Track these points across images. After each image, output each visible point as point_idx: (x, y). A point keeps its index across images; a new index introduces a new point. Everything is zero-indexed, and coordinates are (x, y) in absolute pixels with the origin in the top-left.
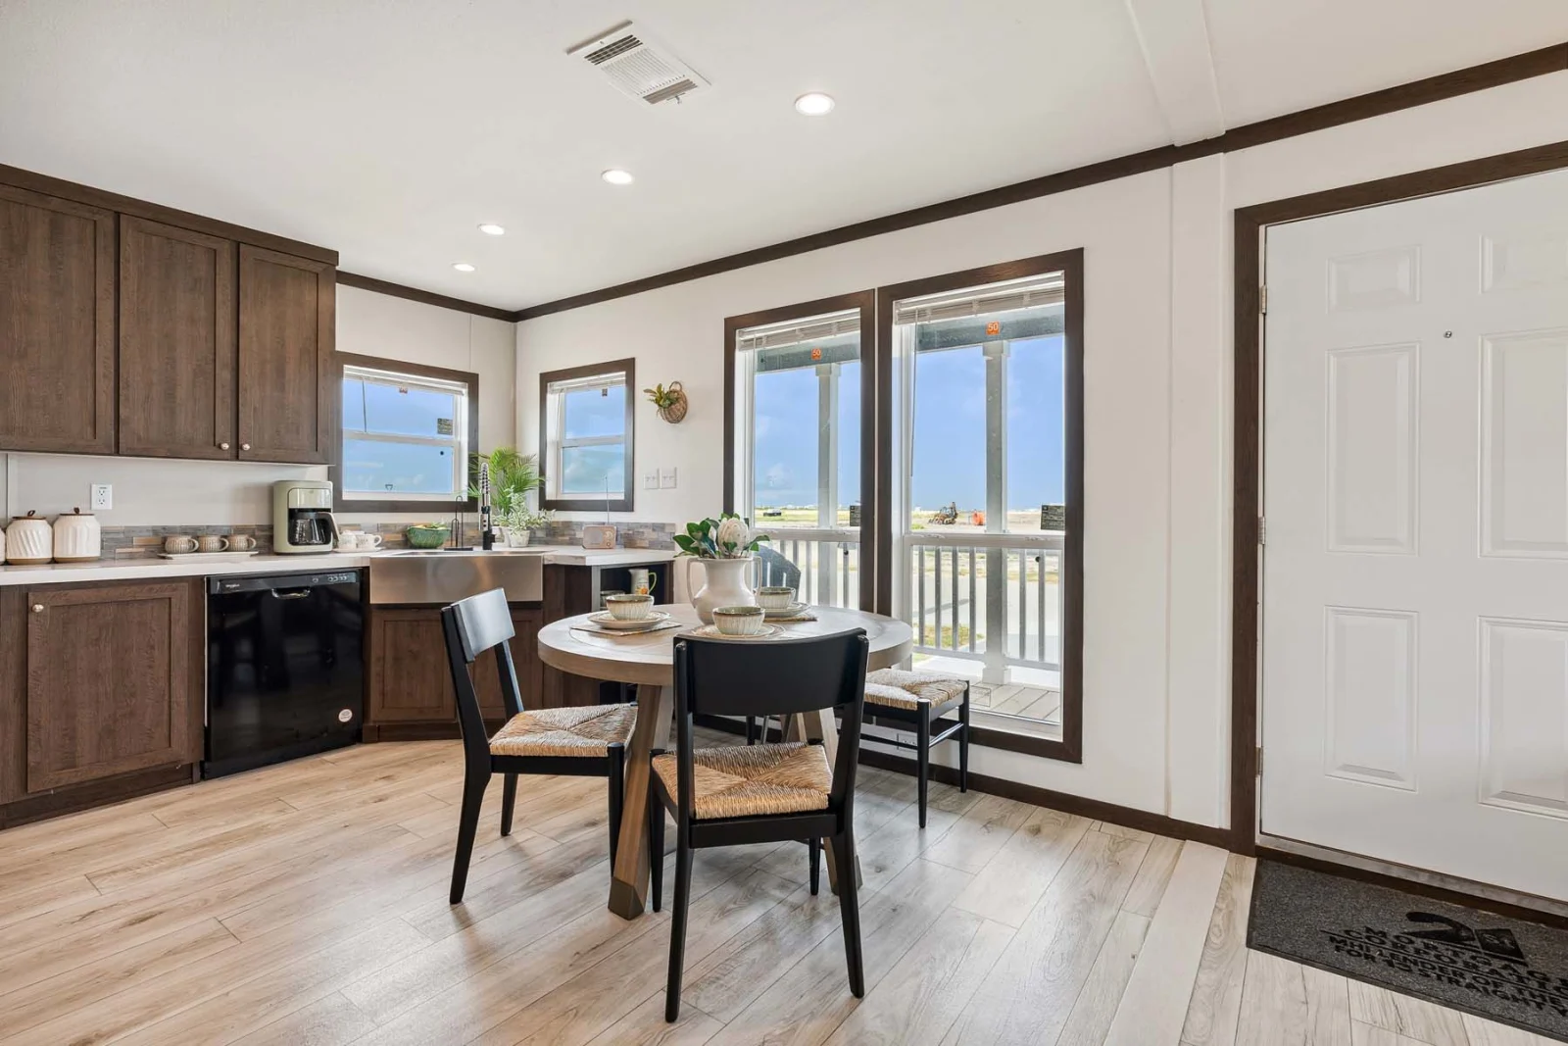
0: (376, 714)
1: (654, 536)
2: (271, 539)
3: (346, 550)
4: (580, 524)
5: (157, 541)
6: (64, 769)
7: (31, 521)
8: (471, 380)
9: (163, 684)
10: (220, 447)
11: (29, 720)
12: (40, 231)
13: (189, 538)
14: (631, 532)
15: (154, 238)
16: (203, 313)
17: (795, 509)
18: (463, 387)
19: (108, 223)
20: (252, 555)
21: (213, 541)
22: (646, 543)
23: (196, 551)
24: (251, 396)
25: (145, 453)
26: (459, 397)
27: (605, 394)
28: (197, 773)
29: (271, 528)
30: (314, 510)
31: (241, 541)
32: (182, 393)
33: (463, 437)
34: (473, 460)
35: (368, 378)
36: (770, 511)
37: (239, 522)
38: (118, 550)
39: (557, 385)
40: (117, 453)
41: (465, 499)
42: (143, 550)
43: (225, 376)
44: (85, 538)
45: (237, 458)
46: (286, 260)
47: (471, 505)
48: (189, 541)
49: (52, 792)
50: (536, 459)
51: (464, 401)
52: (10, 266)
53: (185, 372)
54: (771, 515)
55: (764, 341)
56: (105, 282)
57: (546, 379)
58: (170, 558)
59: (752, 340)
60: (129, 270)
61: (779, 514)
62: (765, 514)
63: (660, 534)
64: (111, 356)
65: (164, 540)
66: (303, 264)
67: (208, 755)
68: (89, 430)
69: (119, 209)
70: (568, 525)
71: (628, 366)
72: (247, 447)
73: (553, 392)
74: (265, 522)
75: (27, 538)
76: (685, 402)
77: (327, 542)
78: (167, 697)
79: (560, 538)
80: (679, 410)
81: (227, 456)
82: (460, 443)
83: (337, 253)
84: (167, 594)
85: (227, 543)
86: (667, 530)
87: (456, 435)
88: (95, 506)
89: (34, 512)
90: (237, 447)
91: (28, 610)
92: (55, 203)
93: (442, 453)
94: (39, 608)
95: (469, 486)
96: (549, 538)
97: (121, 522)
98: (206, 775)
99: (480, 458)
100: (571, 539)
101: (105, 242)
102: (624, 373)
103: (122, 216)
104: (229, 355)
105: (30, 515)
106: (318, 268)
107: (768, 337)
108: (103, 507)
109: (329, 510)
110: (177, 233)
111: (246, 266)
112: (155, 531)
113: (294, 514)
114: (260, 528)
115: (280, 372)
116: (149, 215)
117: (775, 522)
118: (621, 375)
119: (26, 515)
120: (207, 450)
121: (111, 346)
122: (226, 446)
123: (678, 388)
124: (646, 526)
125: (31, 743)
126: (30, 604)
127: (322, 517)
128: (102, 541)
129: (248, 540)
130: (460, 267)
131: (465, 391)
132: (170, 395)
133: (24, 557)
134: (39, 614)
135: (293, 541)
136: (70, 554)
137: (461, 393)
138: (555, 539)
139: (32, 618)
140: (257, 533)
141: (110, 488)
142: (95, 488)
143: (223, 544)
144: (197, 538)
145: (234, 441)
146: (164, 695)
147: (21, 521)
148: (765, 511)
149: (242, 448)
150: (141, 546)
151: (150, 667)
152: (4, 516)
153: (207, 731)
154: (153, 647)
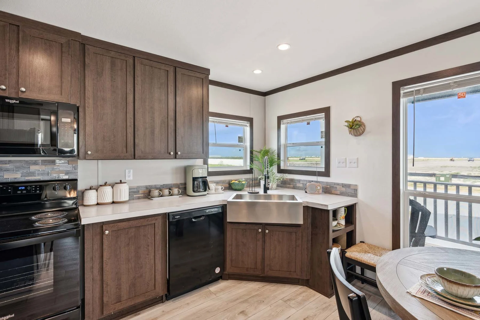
0: (229, 269)
1: (344, 189)
2: (185, 188)
3: (212, 193)
4: (299, 181)
5: (147, 192)
6: (116, 303)
7: (106, 187)
8: (250, 120)
9: (153, 261)
10: (170, 154)
11: (104, 283)
12: (108, 66)
13: (158, 190)
14: (329, 186)
15: (147, 66)
16: (164, 98)
17: (309, 157)
18: (248, 123)
19: (131, 61)
20: (179, 197)
21: (166, 192)
22: (338, 192)
23: (161, 196)
24: (180, 131)
25: (144, 158)
26: (246, 128)
27: (308, 124)
28: (164, 298)
29: (185, 184)
30: (201, 178)
31: (176, 191)
32: (157, 131)
33: (248, 144)
34: (251, 152)
35: (216, 122)
36: (301, 158)
37: (174, 182)
38: (134, 196)
39: (285, 121)
40: (134, 158)
41: (249, 169)
42: (142, 195)
43: (171, 123)
44: (123, 192)
45: (176, 158)
46: (192, 74)
47: (250, 171)
48: (158, 192)
49: (113, 313)
50: (276, 152)
51: (248, 129)
52: (97, 81)
53: (158, 122)
54: (302, 159)
55: (422, 91)
56: (130, 86)
57: (280, 119)
58: (152, 200)
59: (413, 91)
60: (138, 80)
61: (305, 159)
62: (300, 159)
63: (347, 189)
64: (132, 117)
65: (150, 192)
66: (198, 75)
67: (168, 290)
68: (125, 149)
69: (134, 55)
70: (292, 180)
71: (327, 111)
72: (179, 153)
73: (283, 124)
74: (183, 182)
75: (104, 193)
76: (364, 126)
77: (205, 191)
78: (154, 268)
79: (288, 185)
80: (361, 130)
81: (172, 157)
82: (246, 146)
83: (210, 69)
84: (153, 222)
85: (171, 192)
86: (352, 187)
87: (245, 143)
88: (127, 178)
89: (107, 182)
90: (176, 153)
91: (103, 233)
92: (113, 54)
93: (240, 150)
94: (107, 232)
95: (250, 163)
96: (282, 185)
97: (135, 185)
98: (167, 299)
99: (254, 152)
100: (293, 186)
101: (130, 69)
102: (324, 114)
103: (135, 57)
104: (173, 114)
105: (105, 184)
106: (202, 76)
107: (425, 89)
108: (129, 179)
109: (206, 177)
110: (155, 64)
111: (179, 76)
112: (146, 187)
113: (194, 179)
114: (181, 184)
115: (190, 121)
116: (145, 57)
117: (304, 162)
118: (323, 115)
119: (104, 184)
120: (166, 155)
121: (132, 113)
122: (172, 153)
123: (358, 119)
124: (338, 184)
125: (105, 293)
126: (104, 230)
127: (204, 180)
128: (129, 193)
129: (178, 190)
130: (255, 72)
131: (248, 125)
132: (153, 133)
133: (103, 202)
134: (107, 235)
135: (194, 191)
136: (119, 200)
137: (246, 126)
138: (286, 186)
139: (104, 237)
140: (180, 186)
141: (132, 171)
142: (127, 171)
143: (170, 193)
144: (160, 190)
145: (175, 151)
146: (152, 267)
147: (102, 187)
148: (300, 158)
149: (177, 154)
150: (142, 194)
151: (148, 254)
152: (97, 184)
153: (168, 281)
154: (149, 246)
